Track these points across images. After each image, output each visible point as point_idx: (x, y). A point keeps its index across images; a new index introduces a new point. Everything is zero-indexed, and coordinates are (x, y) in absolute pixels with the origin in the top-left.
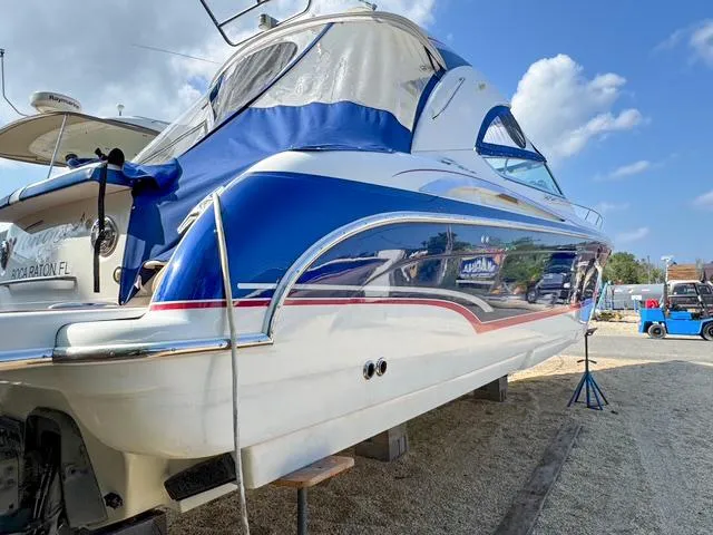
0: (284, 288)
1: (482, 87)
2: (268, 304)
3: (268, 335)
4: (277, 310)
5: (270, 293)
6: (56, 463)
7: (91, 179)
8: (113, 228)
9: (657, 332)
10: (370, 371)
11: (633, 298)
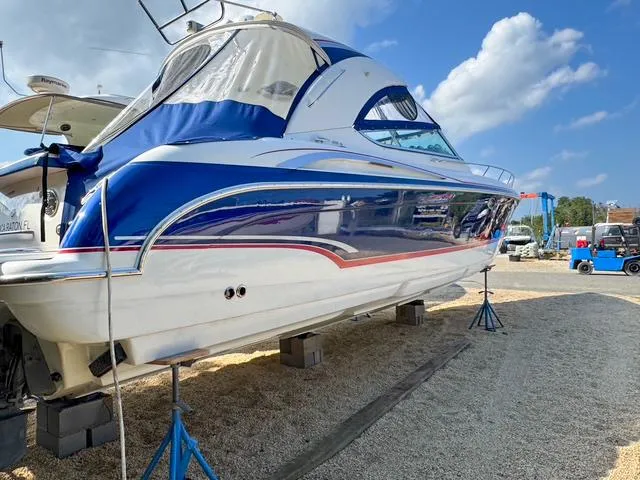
0: (151, 238)
1: (367, 74)
2: (139, 249)
3: (139, 268)
4: (145, 254)
5: (141, 242)
6: (19, 354)
7: (38, 165)
8: (55, 197)
9: (585, 269)
10: (230, 293)
11: (578, 238)
